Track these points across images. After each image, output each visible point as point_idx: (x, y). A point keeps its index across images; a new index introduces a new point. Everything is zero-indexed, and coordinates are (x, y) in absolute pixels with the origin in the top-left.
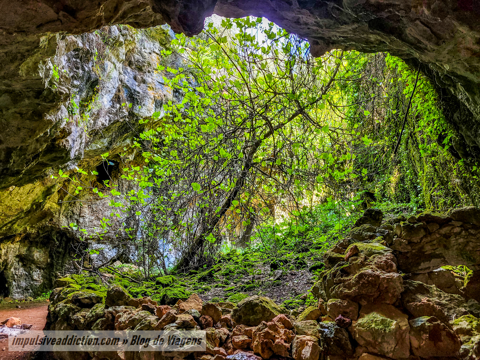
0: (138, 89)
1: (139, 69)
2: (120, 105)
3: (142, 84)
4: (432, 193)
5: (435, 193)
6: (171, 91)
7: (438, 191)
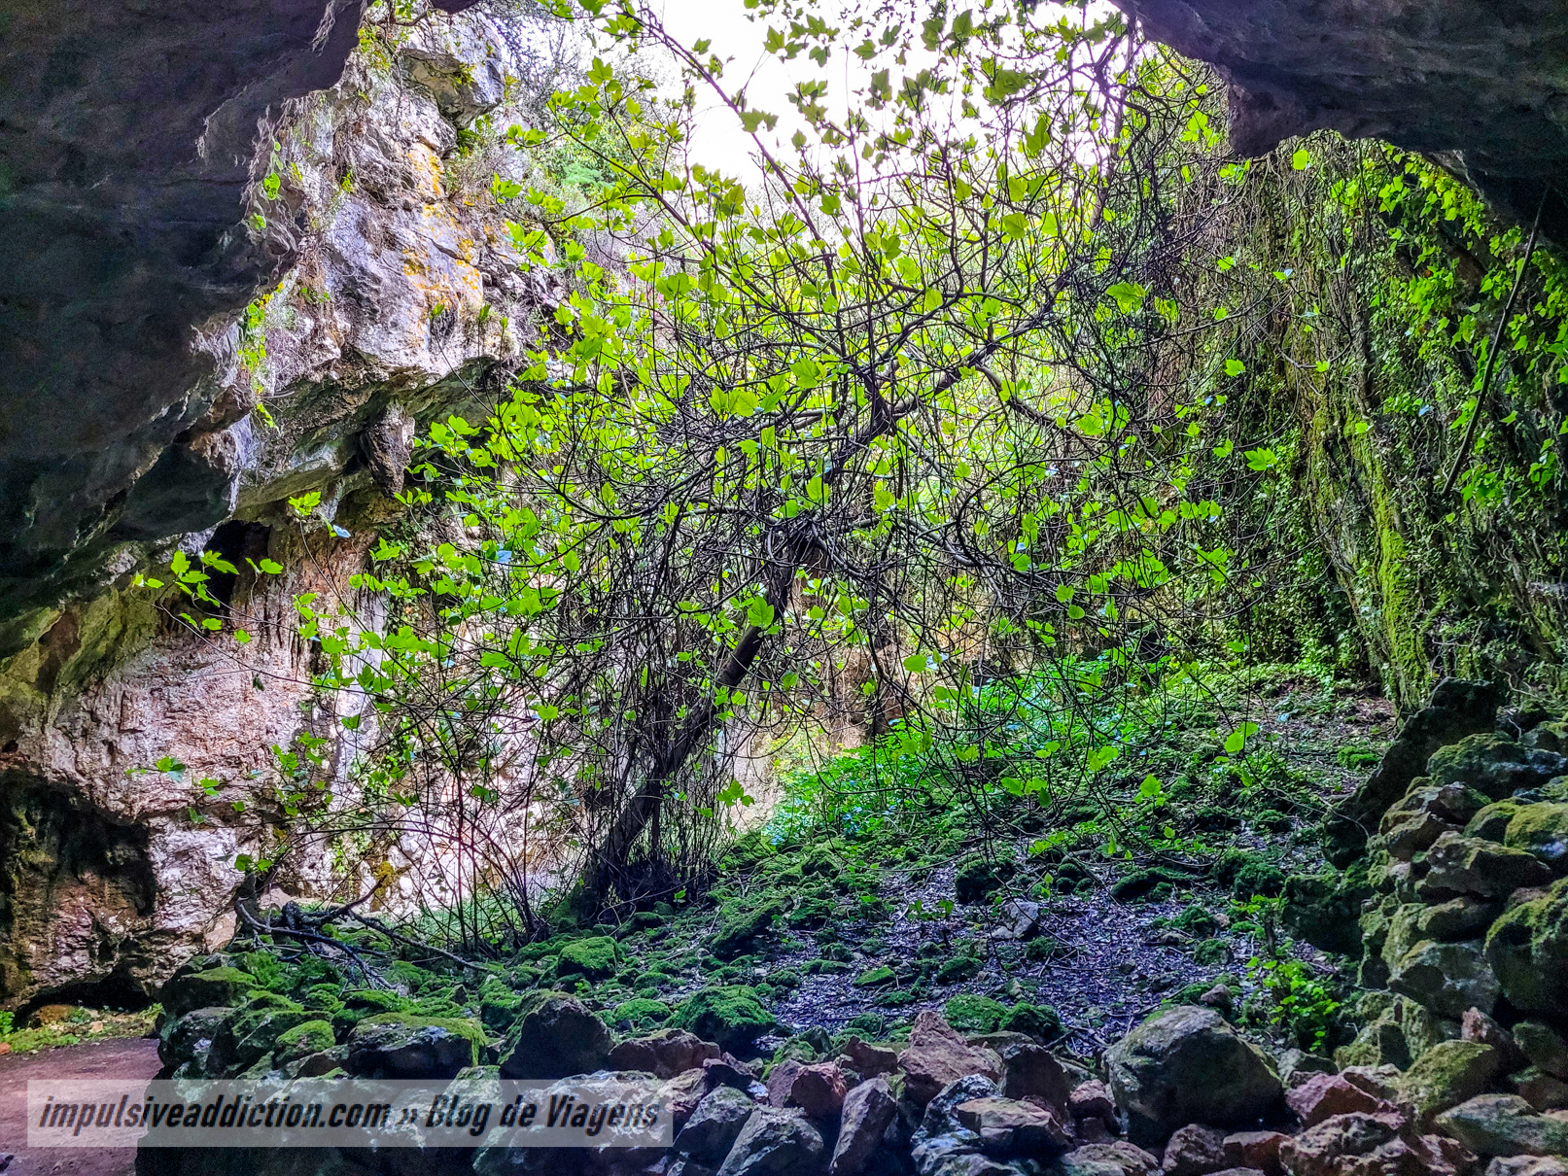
0: (373, 267)
1: (374, 194)
2: (317, 320)
3: (386, 252)
4: (1430, 628)
5: (1445, 628)
6: (476, 279)
7: (1452, 621)
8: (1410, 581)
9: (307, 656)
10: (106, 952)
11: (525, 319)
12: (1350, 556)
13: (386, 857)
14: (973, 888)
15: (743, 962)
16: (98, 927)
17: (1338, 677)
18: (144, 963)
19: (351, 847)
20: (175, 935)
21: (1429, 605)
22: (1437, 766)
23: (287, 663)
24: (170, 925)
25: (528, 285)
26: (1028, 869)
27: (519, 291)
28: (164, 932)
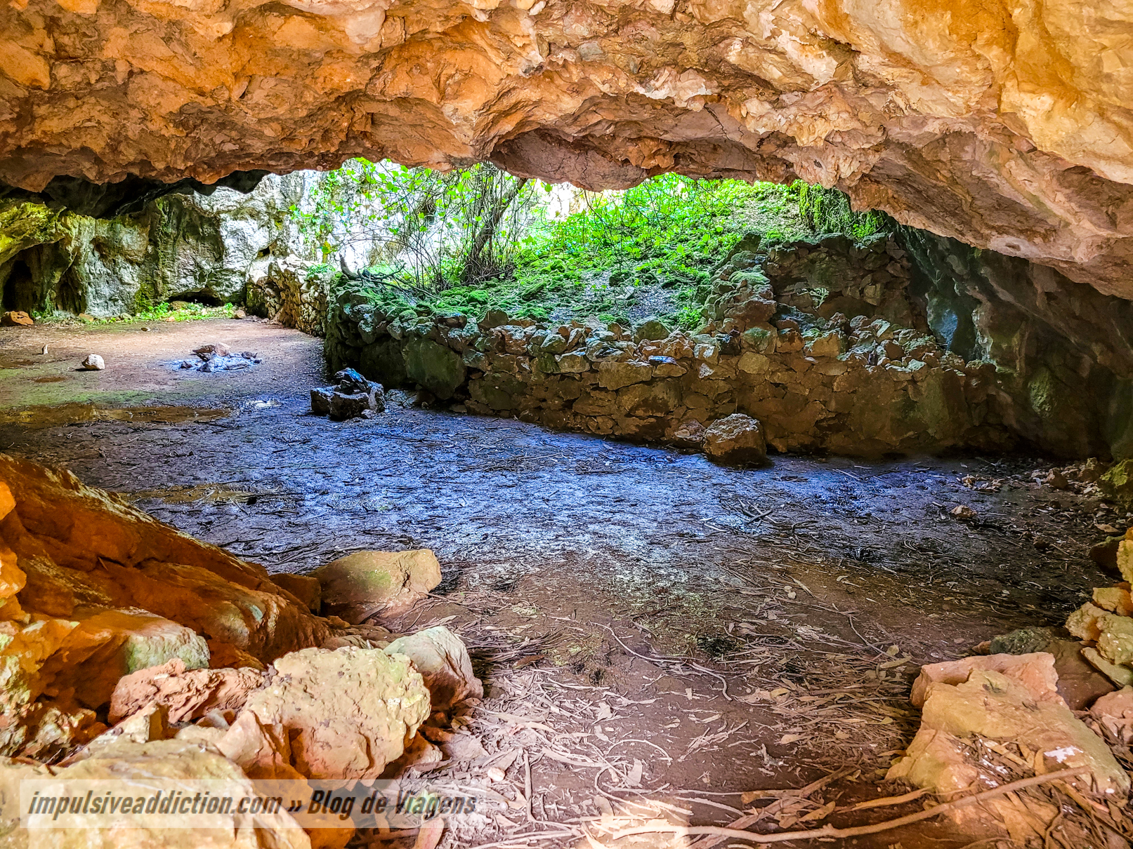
10: (202, 277)
14: (615, 281)
16: (198, 265)
18: (218, 284)
20: (233, 272)
24: (230, 266)
26: (636, 275)
28: (227, 270)
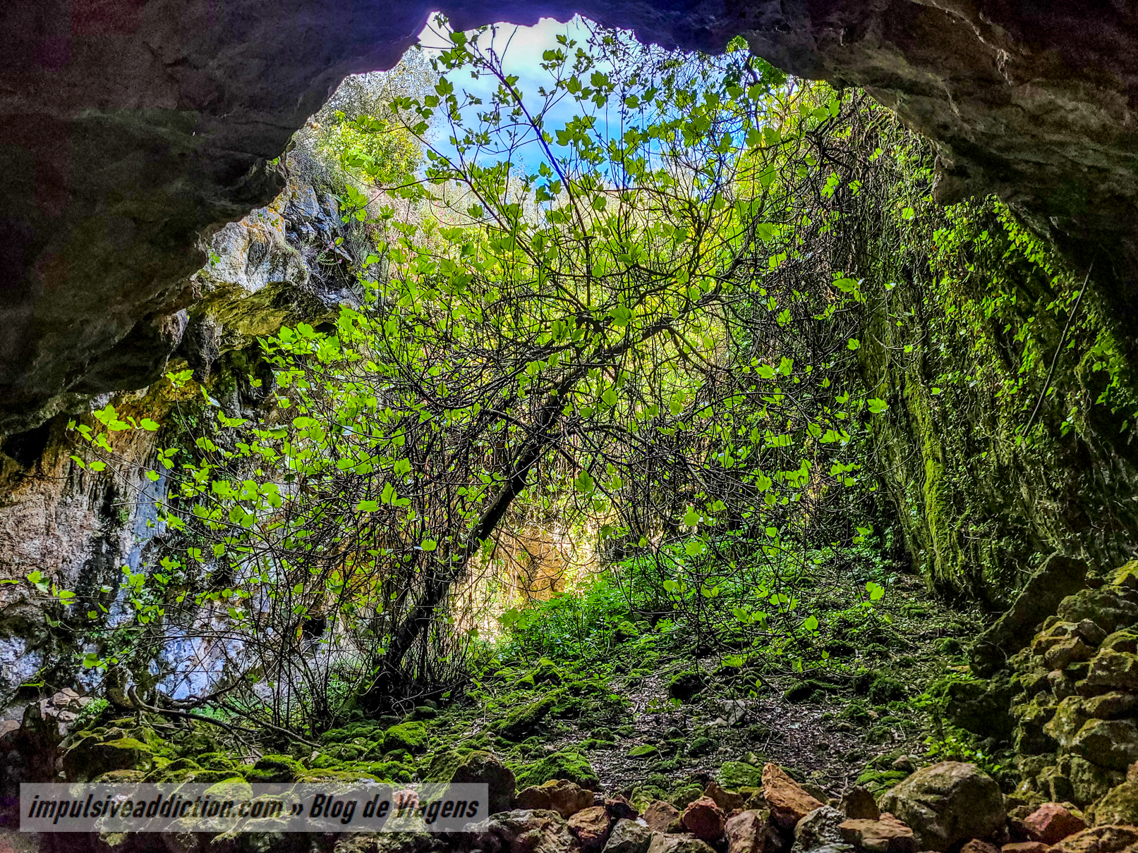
4: (962, 527)
5: (972, 528)
6: (282, 224)
7: (977, 523)
8: (947, 496)
9: (101, 502)
11: (314, 258)
12: (900, 477)
13: (146, 667)
15: (533, 741)
17: (884, 558)
19: (119, 658)
21: (960, 513)
22: (1066, 608)
23: (85, 507)
25: (319, 233)
26: (718, 679)
27: (312, 237)
